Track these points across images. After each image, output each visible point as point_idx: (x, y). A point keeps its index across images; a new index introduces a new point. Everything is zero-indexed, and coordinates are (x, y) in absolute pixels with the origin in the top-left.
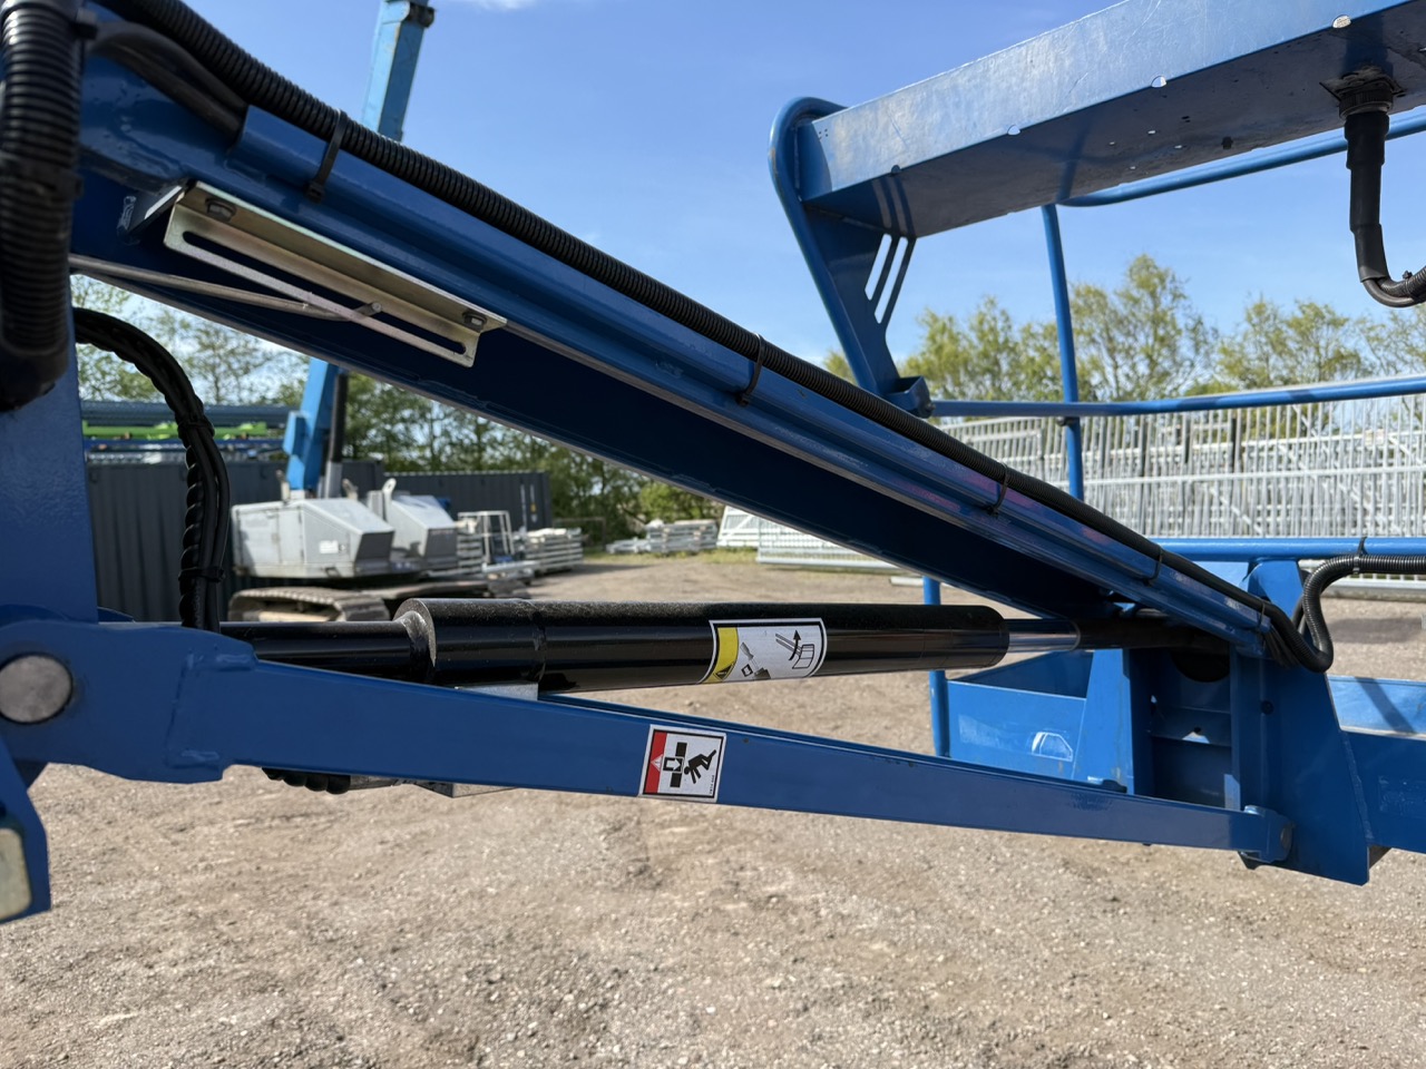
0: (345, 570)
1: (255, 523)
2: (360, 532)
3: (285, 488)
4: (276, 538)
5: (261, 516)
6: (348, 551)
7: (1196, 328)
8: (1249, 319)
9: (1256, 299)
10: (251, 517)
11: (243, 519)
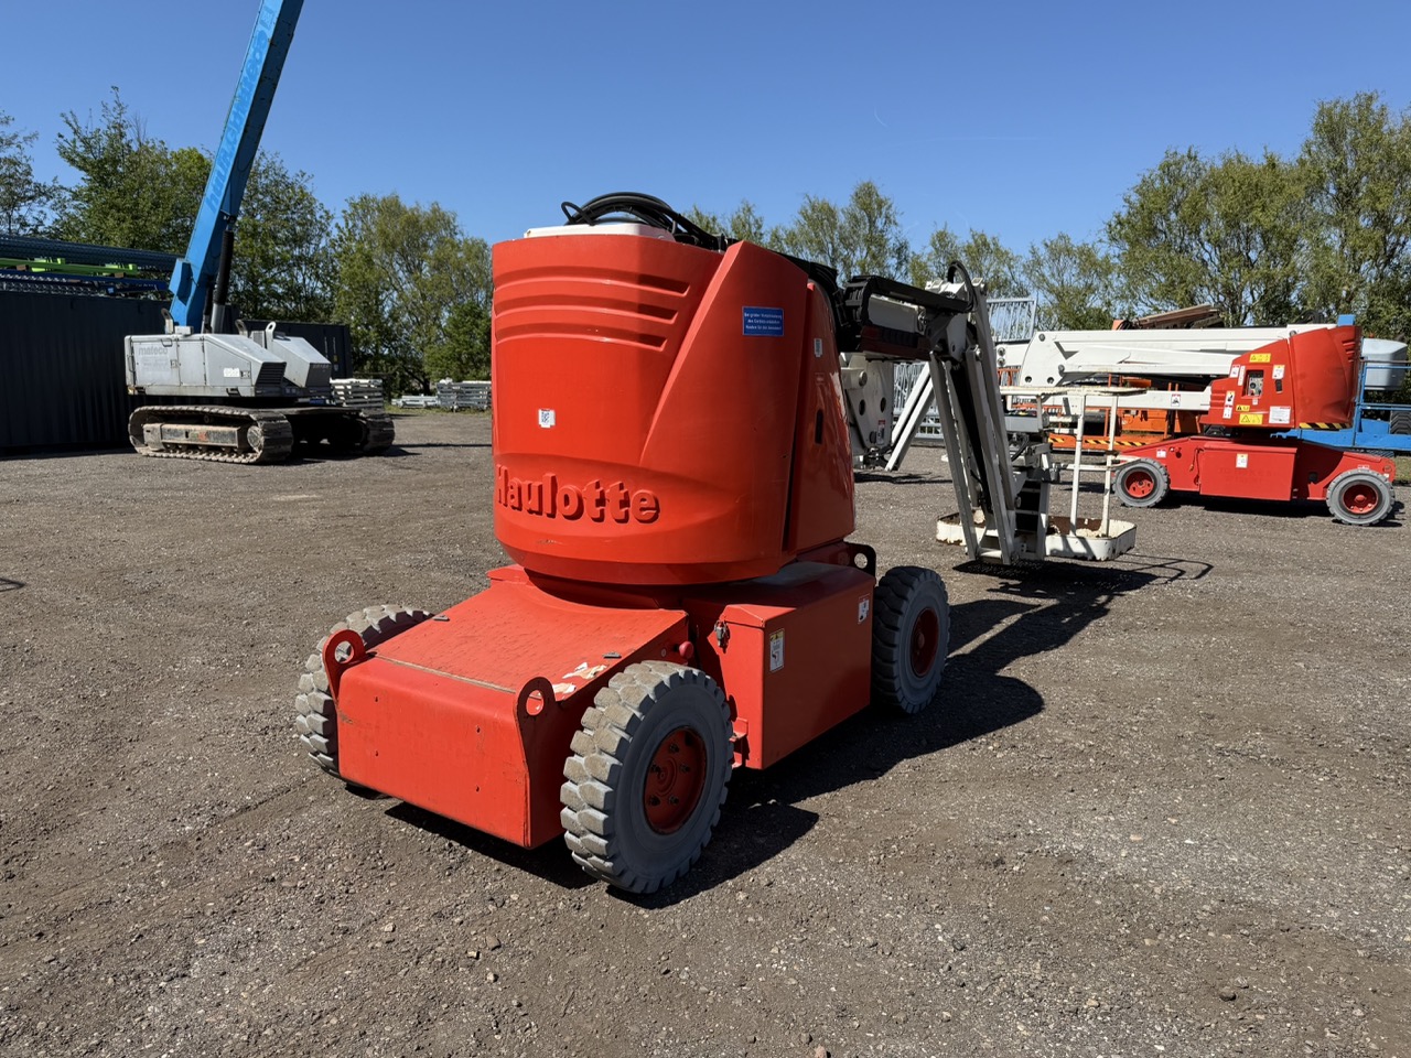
0: (247, 391)
1: (148, 351)
2: (261, 362)
3: (169, 323)
4: (175, 364)
5: (159, 345)
6: (250, 377)
7: (900, 250)
8: (933, 244)
9: (940, 229)
10: (146, 346)
11: (136, 346)
